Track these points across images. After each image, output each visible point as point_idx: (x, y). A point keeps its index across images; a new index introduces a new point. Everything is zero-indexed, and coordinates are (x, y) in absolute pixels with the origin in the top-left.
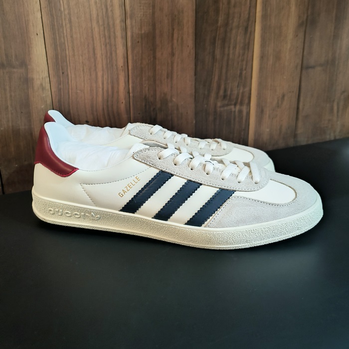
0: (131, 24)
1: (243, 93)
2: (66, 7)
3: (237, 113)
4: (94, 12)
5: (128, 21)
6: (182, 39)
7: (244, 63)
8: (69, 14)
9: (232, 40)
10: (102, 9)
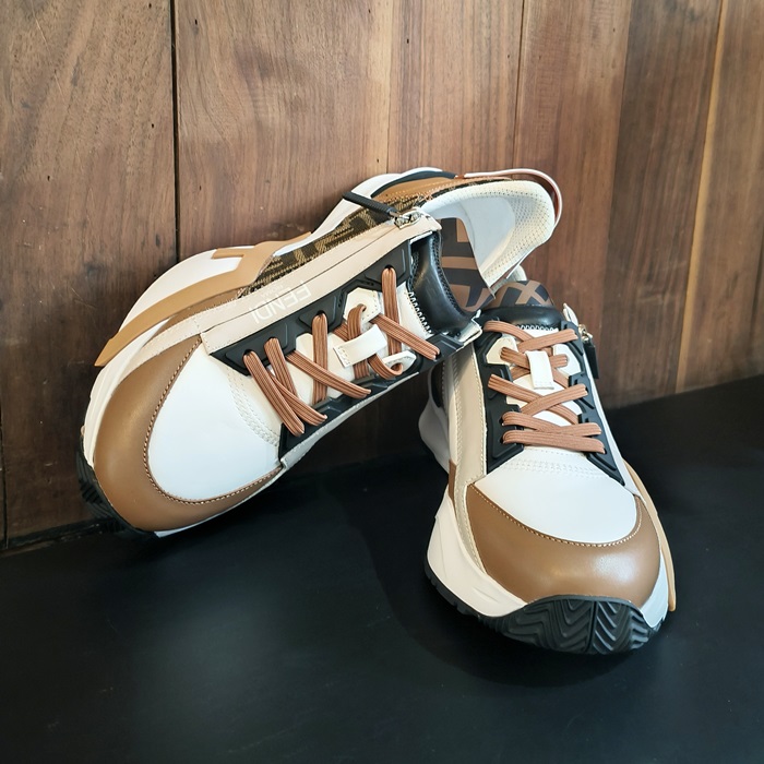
0: (523, 144)
1: (677, 270)
2: (427, 110)
3: (665, 309)
4: (469, 122)
5: (519, 139)
6: (596, 171)
7: (684, 215)
8: (431, 123)
9: (669, 175)
10: (481, 116)
